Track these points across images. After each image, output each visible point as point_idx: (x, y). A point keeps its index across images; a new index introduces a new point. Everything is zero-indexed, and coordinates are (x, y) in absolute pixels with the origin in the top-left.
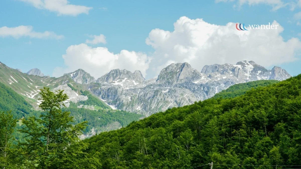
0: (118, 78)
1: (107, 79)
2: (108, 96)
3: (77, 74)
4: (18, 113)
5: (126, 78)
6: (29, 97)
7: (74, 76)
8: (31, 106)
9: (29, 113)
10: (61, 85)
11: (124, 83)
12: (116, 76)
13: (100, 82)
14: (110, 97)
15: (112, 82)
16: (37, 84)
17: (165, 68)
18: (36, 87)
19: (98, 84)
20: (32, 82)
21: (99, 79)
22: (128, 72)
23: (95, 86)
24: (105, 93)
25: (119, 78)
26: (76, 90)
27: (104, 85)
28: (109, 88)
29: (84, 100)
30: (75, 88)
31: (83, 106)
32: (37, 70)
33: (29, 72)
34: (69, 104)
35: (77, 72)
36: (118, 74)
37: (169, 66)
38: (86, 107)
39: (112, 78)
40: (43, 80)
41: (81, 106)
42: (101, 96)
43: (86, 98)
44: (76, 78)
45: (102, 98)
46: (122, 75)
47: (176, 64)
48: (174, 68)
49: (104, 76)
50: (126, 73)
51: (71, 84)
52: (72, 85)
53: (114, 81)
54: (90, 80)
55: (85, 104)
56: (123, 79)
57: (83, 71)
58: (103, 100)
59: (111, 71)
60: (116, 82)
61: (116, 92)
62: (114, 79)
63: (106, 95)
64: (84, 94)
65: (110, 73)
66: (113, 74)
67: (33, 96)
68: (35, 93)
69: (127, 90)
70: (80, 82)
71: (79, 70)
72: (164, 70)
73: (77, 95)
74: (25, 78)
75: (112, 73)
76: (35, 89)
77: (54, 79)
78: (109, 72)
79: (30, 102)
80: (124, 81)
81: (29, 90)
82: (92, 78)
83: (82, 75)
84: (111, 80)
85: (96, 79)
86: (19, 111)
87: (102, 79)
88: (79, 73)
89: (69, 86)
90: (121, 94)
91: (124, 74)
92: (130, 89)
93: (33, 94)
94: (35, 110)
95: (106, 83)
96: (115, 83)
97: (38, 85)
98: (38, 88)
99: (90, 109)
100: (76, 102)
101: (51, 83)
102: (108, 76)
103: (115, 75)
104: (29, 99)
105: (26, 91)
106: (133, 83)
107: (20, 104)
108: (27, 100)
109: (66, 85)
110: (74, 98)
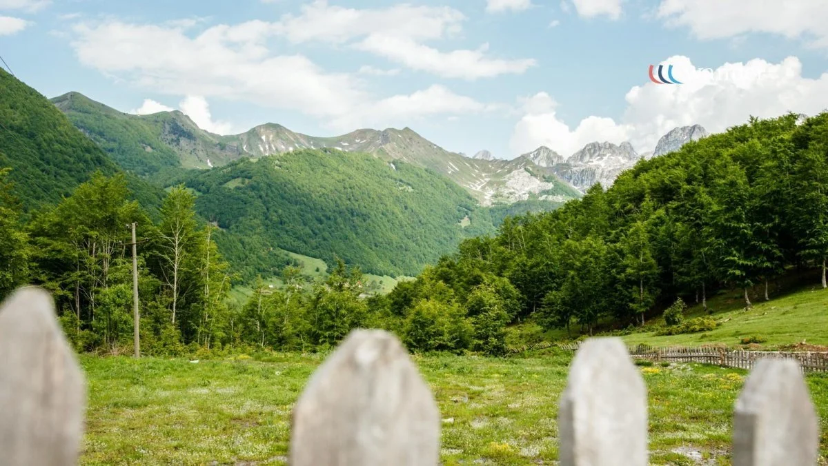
0: (597, 154)
1: (581, 159)
2: (582, 181)
3: (538, 154)
4: (459, 211)
5: (608, 155)
6: (474, 189)
7: (535, 157)
8: (477, 201)
9: (473, 211)
10: (516, 169)
11: (607, 162)
12: (595, 152)
13: (572, 163)
14: (585, 182)
15: (589, 161)
16: (484, 171)
17: (665, 136)
18: (483, 175)
19: (567, 165)
20: (477, 169)
21: (570, 158)
22: (611, 146)
23: (563, 168)
24: (578, 177)
25: (599, 155)
26: (536, 176)
27: (576, 166)
28: (583, 170)
29: (549, 188)
30: (535, 172)
31: (546, 197)
32: (486, 153)
33: (475, 156)
34: (528, 195)
35: (539, 150)
36: (597, 148)
37: (671, 132)
38: (550, 198)
39: (588, 155)
40: (492, 165)
41: (543, 197)
42: (572, 181)
43: (550, 186)
44: (538, 159)
45: (574, 184)
46: (602, 150)
47: (681, 129)
48: (679, 134)
49: (577, 153)
50: (608, 146)
51: (529, 168)
52: (531, 169)
53: (591, 160)
54: (558, 160)
55: (549, 195)
56: (605, 155)
57: (547, 148)
58: (575, 187)
59: (587, 146)
60: (594, 160)
61: (593, 174)
62: (591, 157)
63: (579, 179)
64: (547, 180)
65: (585, 148)
66: (589, 150)
67: (480, 187)
68: (482, 183)
69: (610, 172)
70: (544, 164)
71: (541, 147)
72: (665, 138)
73: (538, 182)
74: (468, 164)
75: (588, 148)
76: (483, 178)
77: (507, 162)
79: (476, 195)
80: (605, 158)
81: (474, 180)
82: (560, 158)
83: (546, 154)
84: (587, 158)
85: (565, 158)
86: (461, 208)
87: (574, 158)
88: (542, 152)
89: (527, 170)
90: (601, 177)
91: (605, 148)
92: (613, 170)
93: (479, 185)
94: (482, 206)
95: (580, 163)
96: (592, 162)
97: (486, 172)
98: (486, 176)
99: (556, 201)
100: (537, 192)
101: (503, 168)
102: (582, 153)
103: (592, 151)
104: (474, 191)
105: (470, 181)
106: (619, 161)
107: (463, 198)
108: (471, 193)
109: (522, 169)
110: (534, 186)
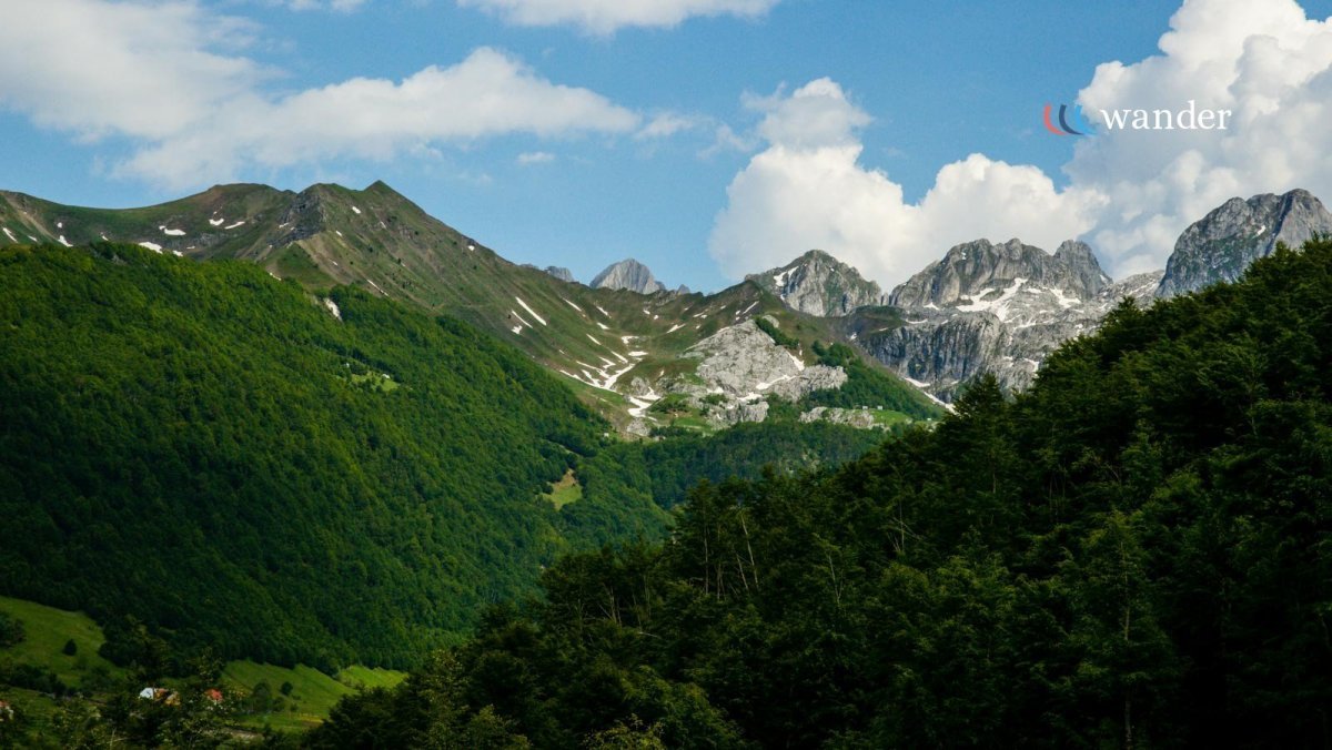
0: (983, 279)
1: (935, 295)
2: (938, 364)
3: (801, 275)
4: (546, 453)
5: (1019, 281)
6: (596, 383)
7: (791, 285)
8: (605, 424)
9: (593, 454)
10: (728, 324)
11: (1014, 302)
12: (976, 273)
13: (906, 305)
14: (948, 367)
15: (959, 301)
16: (627, 327)
17: (1198, 224)
18: (625, 339)
19: (890, 313)
20: (604, 320)
21: (899, 289)
22: (1029, 253)
23: (877, 323)
24: (924, 350)
25: (990, 283)
26: (792, 346)
27: (917, 316)
28: (941, 329)
29: (831, 386)
30: (790, 334)
31: (824, 414)
32: (637, 271)
33: (601, 278)
34: (766, 406)
35: (801, 263)
36: (985, 261)
37: (1216, 211)
38: (837, 416)
39: (957, 283)
40: (654, 310)
41: (816, 413)
42: (905, 364)
43: (837, 377)
44: (800, 291)
45: (914, 373)
46: (1001, 266)
47: (1250, 203)
48: (1241, 220)
49: (922, 275)
50: (1018, 254)
51: (769, 318)
52: (776, 325)
53: (965, 297)
54: (861, 297)
55: (832, 405)
56: (1010, 282)
57: (826, 258)
58: (917, 383)
59: (953, 251)
60: (975, 299)
61: (972, 341)
62: (965, 288)
63: (927, 356)
64: (828, 359)
65: (947, 259)
66: (961, 265)
67: (611, 381)
68: (620, 366)
69: (1024, 334)
70: (816, 309)
71: (810, 255)
72: (1195, 229)
73: (800, 365)
74: (576, 304)
75: (956, 258)
76: (622, 349)
77: (699, 301)
78: (942, 257)
79: (600, 406)
80: (1010, 292)
81: (594, 355)
82: (870, 288)
83: (823, 278)
84: (952, 292)
85: (886, 289)
86: (552, 446)
87: (912, 288)
88: (812, 267)
89: (764, 327)
90: (997, 352)
91: (1011, 261)
92: (1034, 329)
93: (611, 372)
94: (619, 439)
95: (931, 305)
96: (970, 302)
97: (634, 332)
98: (632, 343)
99: (857, 425)
100: (795, 396)
101: (686, 317)
102: (937, 277)
103: (969, 269)
104: (595, 391)
105: (582, 359)
106: (1053, 302)
107: (558, 414)
108: (584, 398)
109: (749, 324)
110: (786, 377)
